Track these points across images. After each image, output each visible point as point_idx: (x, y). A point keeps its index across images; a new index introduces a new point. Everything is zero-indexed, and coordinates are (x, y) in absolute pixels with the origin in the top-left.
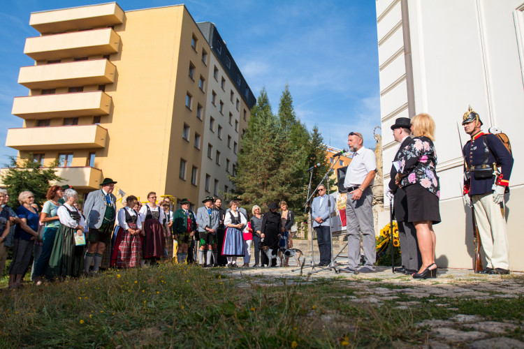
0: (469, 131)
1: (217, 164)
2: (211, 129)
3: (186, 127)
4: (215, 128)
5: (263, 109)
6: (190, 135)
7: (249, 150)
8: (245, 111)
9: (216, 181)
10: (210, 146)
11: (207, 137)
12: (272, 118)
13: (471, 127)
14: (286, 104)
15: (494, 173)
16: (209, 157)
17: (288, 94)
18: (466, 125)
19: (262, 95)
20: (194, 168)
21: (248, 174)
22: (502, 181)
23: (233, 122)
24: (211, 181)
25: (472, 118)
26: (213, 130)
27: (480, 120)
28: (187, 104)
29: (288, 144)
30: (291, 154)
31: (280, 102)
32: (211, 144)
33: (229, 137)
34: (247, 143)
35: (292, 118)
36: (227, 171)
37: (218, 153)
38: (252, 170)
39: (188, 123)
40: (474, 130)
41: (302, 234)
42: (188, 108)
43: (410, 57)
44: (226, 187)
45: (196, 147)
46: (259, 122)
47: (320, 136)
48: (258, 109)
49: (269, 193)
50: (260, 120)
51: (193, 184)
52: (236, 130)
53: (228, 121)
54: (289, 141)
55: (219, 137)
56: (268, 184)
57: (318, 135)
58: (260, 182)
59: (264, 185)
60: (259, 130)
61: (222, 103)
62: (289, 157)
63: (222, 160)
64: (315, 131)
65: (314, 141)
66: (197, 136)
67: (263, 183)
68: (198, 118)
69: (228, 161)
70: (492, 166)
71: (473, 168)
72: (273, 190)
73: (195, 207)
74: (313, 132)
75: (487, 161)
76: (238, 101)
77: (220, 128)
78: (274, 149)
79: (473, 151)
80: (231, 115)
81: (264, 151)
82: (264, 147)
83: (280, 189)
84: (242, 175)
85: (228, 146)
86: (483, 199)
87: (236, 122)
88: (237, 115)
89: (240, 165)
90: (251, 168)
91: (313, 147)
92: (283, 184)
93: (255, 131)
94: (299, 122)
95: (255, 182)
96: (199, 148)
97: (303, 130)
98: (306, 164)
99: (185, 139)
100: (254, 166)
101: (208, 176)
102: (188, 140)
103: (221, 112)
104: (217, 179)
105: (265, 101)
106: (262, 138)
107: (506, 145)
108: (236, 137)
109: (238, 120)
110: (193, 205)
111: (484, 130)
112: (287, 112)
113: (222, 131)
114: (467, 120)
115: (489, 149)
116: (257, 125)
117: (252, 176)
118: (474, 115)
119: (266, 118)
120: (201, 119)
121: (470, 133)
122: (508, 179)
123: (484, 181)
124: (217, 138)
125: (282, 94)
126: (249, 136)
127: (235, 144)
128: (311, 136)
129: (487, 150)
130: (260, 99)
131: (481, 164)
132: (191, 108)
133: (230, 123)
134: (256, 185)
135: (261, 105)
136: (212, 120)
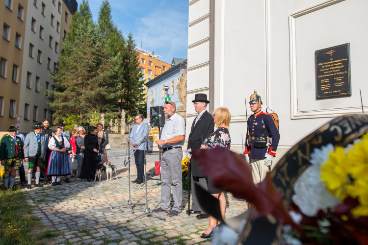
0: (253, 110)
1: (39, 62)
2: (33, 30)
3: (6, 27)
4: (37, 29)
5: (84, 15)
6: (10, 35)
7: (70, 53)
8: (66, 14)
9: (37, 78)
10: (31, 46)
11: (29, 37)
12: (93, 26)
13: (255, 107)
14: (105, 12)
15: (267, 145)
16: (31, 56)
17: (108, 4)
18: (252, 105)
19: (84, 3)
20: (15, 66)
21: (69, 73)
22: (272, 152)
23: (55, 24)
24: (33, 79)
25: (256, 100)
26: (35, 31)
27: (261, 102)
28: (7, 4)
29: (107, 50)
30: (109, 58)
31: (100, 11)
32: (33, 43)
33: (51, 38)
34: (69, 46)
35: (110, 26)
36: (48, 68)
37: (40, 52)
38: (72, 71)
39: (8, 23)
40: (257, 110)
41: (115, 129)
42: (8, 8)
43: (214, 24)
44: (47, 83)
45: (17, 47)
46: (80, 28)
47: (133, 43)
48: (78, 15)
49: (88, 92)
50: (81, 26)
51: (14, 82)
52: (57, 31)
53: (50, 22)
54: (107, 48)
55: (41, 37)
56: (88, 84)
57: (132, 42)
58: (80, 82)
59: (83, 85)
60: (80, 35)
61: (43, 5)
62: (108, 62)
63: (43, 59)
64: (130, 37)
65: (129, 46)
66: (18, 36)
67: (83, 83)
68: (19, 18)
69: (49, 59)
70: (266, 139)
71: (253, 138)
72: (92, 89)
73: (16, 103)
74: (128, 39)
75: (263, 135)
76: (60, 4)
77: (41, 28)
78: (93, 53)
79: (254, 125)
80: (52, 16)
81: (85, 54)
82: (85, 51)
83: (98, 89)
84: (63, 75)
85: (50, 46)
86: (258, 162)
87: (58, 23)
88: (59, 17)
89: (61, 64)
90: (72, 69)
91: (127, 51)
92: (101, 85)
93: (76, 35)
94: (116, 28)
95: (75, 81)
96: (20, 47)
97: (119, 36)
98: (121, 66)
99: (5, 39)
100: (75, 68)
101: (29, 74)
102: (9, 39)
103: (43, 14)
104: (38, 76)
105: (86, 8)
106: (82, 42)
107: (276, 123)
108: (57, 38)
109: (60, 22)
110: (15, 101)
111: (263, 110)
112: (106, 20)
113: (44, 32)
114: (253, 101)
115: (266, 126)
116: (78, 30)
117: (73, 76)
118: (258, 97)
119: (87, 25)
120: (22, 19)
121: (254, 111)
122: (275, 151)
123: (260, 150)
124: (39, 38)
125: (102, 4)
126: (70, 39)
127: (57, 44)
128: (126, 42)
129: (264, 126)
130: (81, 6)
131: (259, 137)
132: (11, 9)
133: (52, 24)
134: (76, 85)
135: (82, 12)
136: (33, 21)
